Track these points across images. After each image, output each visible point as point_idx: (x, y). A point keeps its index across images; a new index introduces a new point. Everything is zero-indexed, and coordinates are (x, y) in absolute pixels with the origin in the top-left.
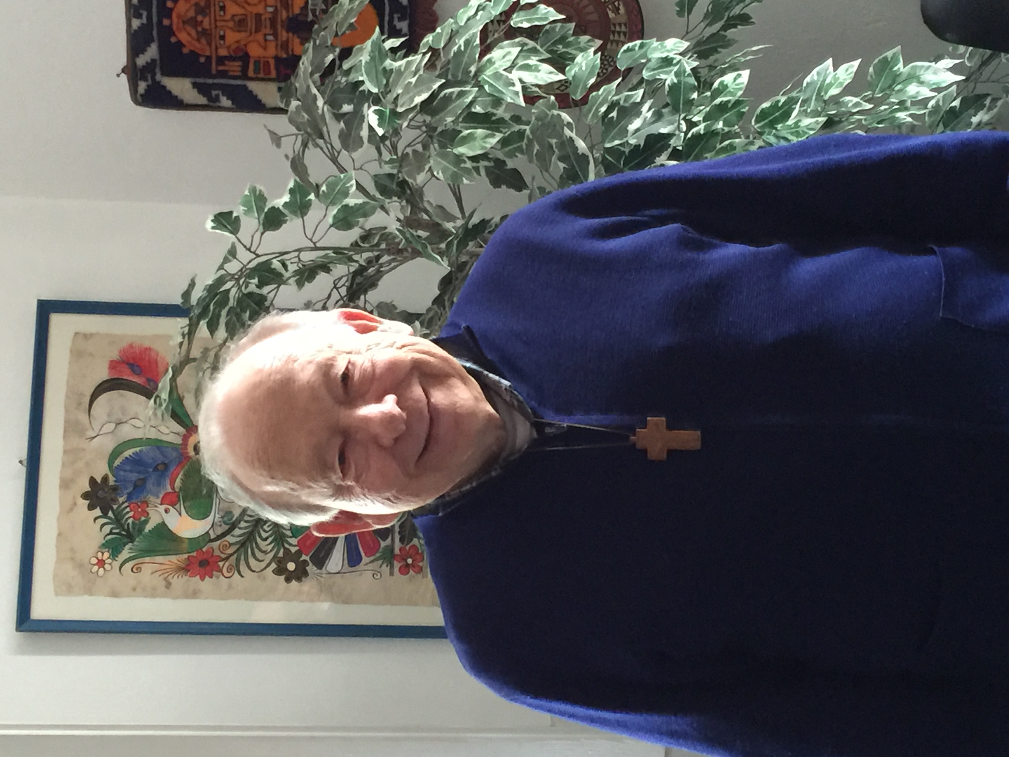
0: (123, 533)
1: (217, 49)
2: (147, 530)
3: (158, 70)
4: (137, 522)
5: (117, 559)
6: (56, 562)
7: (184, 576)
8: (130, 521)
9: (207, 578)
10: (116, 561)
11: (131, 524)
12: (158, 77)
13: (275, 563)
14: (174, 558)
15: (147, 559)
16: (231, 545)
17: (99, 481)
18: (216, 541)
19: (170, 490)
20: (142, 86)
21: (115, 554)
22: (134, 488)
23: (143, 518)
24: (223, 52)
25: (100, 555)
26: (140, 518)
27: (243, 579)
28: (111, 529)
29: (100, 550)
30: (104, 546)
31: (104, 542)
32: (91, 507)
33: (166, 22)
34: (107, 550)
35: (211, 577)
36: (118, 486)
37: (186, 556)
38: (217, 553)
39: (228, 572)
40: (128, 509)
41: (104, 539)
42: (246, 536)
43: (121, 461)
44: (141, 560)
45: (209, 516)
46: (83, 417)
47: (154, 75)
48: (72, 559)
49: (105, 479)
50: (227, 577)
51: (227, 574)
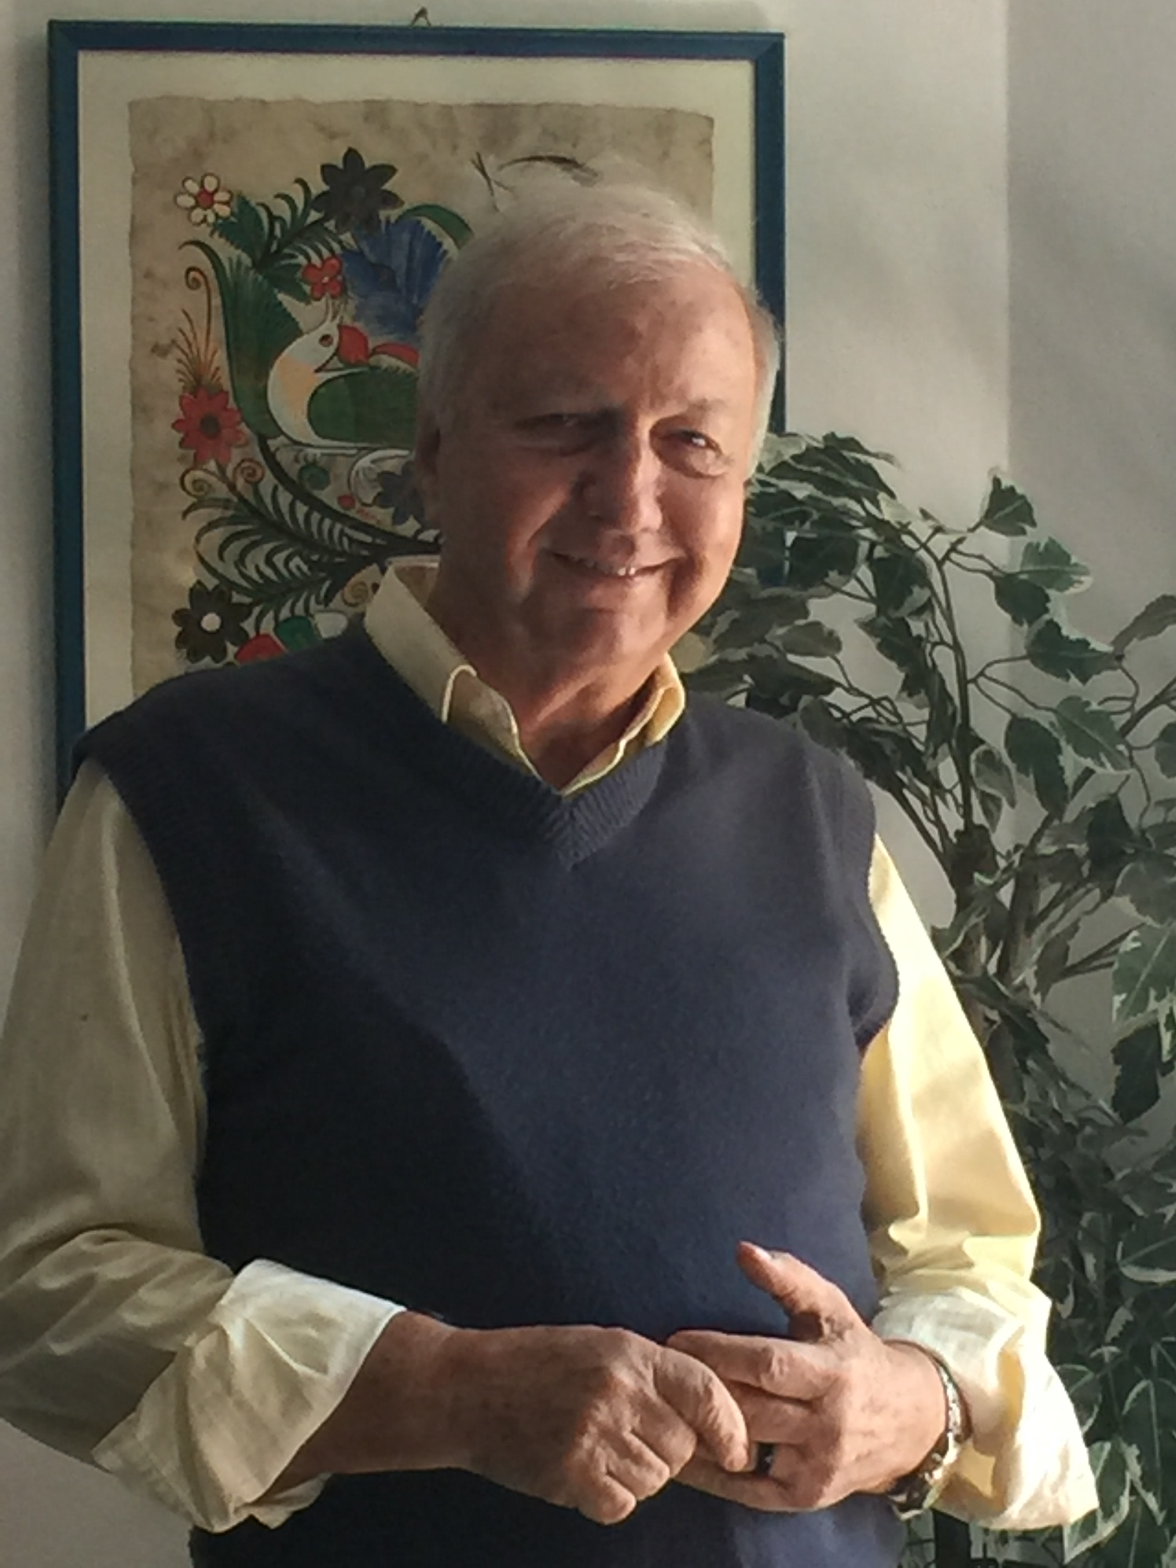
0: (274, 247)
2: (281, 297)
4: (299, 275)
5: (216, 235)
6: (202, 101)
7: (182, 384)
8: (301, 260)
9: (180, 436)
10: (212, 234)
11: (294, 261)
13: (216, 587)
14: (221, 359)
15: (217, 301)
16: (255, 486)
17: (387, 186)
18: (262, 450)
19: (372, 344)
21: (223, 227)
22: (373, 265)
23: (307, 288)
25: (221, 196)
26: (307, 283)
27: (180, 517)
28: (280, 219)
29: (235, 194)
30: (244, 202)
31: (253, 203)
32: (327, 170)
34: (236, 210)
35: (182, 444)
36: (379, 227)
37: (227, 385)
38: (236, 455)
39: (195, 482)
40: (326, 253)
41: (259, 204)
42: (275, 517)
43: (434, 233)
44: (214, 284)
45: (317, 433)
46: (526, 142)
48: (212, 135)
49: (391, 199)
50: (182, 480)
51: (188, 479)
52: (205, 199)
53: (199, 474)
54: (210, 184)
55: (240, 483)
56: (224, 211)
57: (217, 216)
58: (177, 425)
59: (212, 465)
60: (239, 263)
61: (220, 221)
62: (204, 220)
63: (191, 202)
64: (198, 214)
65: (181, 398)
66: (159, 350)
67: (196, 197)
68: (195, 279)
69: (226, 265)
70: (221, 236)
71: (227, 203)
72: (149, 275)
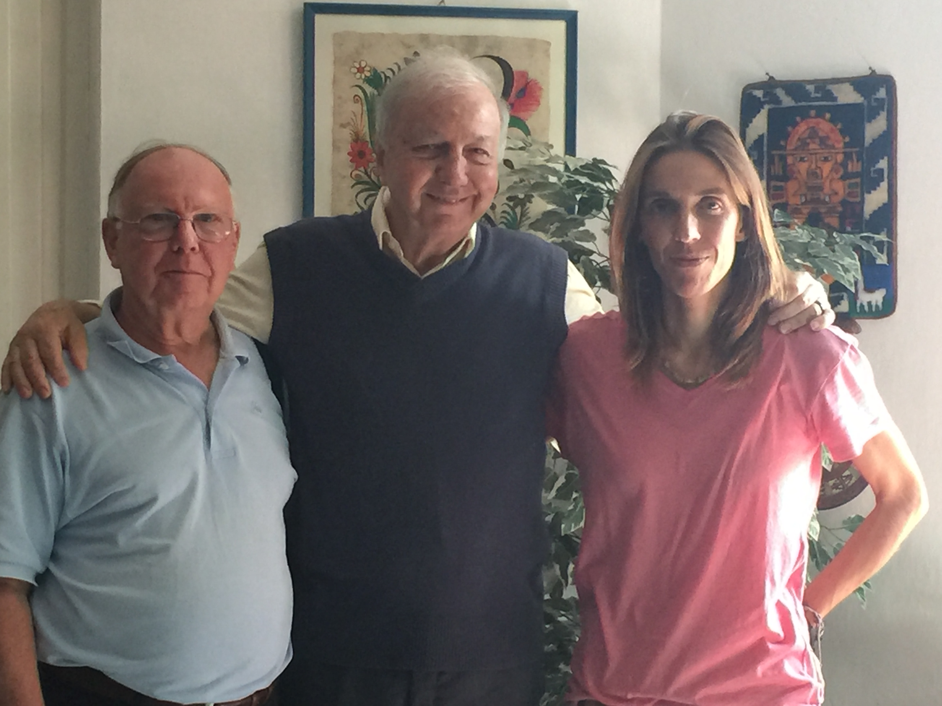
1: (793, 155)
3: (772, 106)
5: (365, 83)
6: (359, 33)
7: (351, 138)
9: (350, 158)
10: (363, 83)
12: (767, 107)
14: (366, 129)
15: (365, 108)
20: (759, 93)
21: (368, 80)
24: (790, 160)
25: (368, 68)
27: (350, 187)
29: (372, 68)
30: (375, 71)
31: (379, 71)
33: (813, 113)
34: (372, 74)
35: (351, 161)
38: (371, 165)
39: (357, 175)
41: (381, 72)
44: (364, 101)
46: (480, 51)
47: (768, 103)
48: (363, 46)
50: (351, 174)
51: (354, 174)
52: (361, 70)
53: (357, 172)
54: (363, 64)
55: (373, 176)
56: (368, 74)
57: (366, 76)
58: (349, 154)
59: (362, 169)
60: (374, 94)
61: (367, 78)
62: (361, 77)
63: (356, 71)
64: (358, 75)
65: (351, 144)
66: (343, 126)
67: (358, 69)
68: (357, 99)
69: (369, 95)
70: (367, 83)
71: (369, 71)
72: (340, 98)
